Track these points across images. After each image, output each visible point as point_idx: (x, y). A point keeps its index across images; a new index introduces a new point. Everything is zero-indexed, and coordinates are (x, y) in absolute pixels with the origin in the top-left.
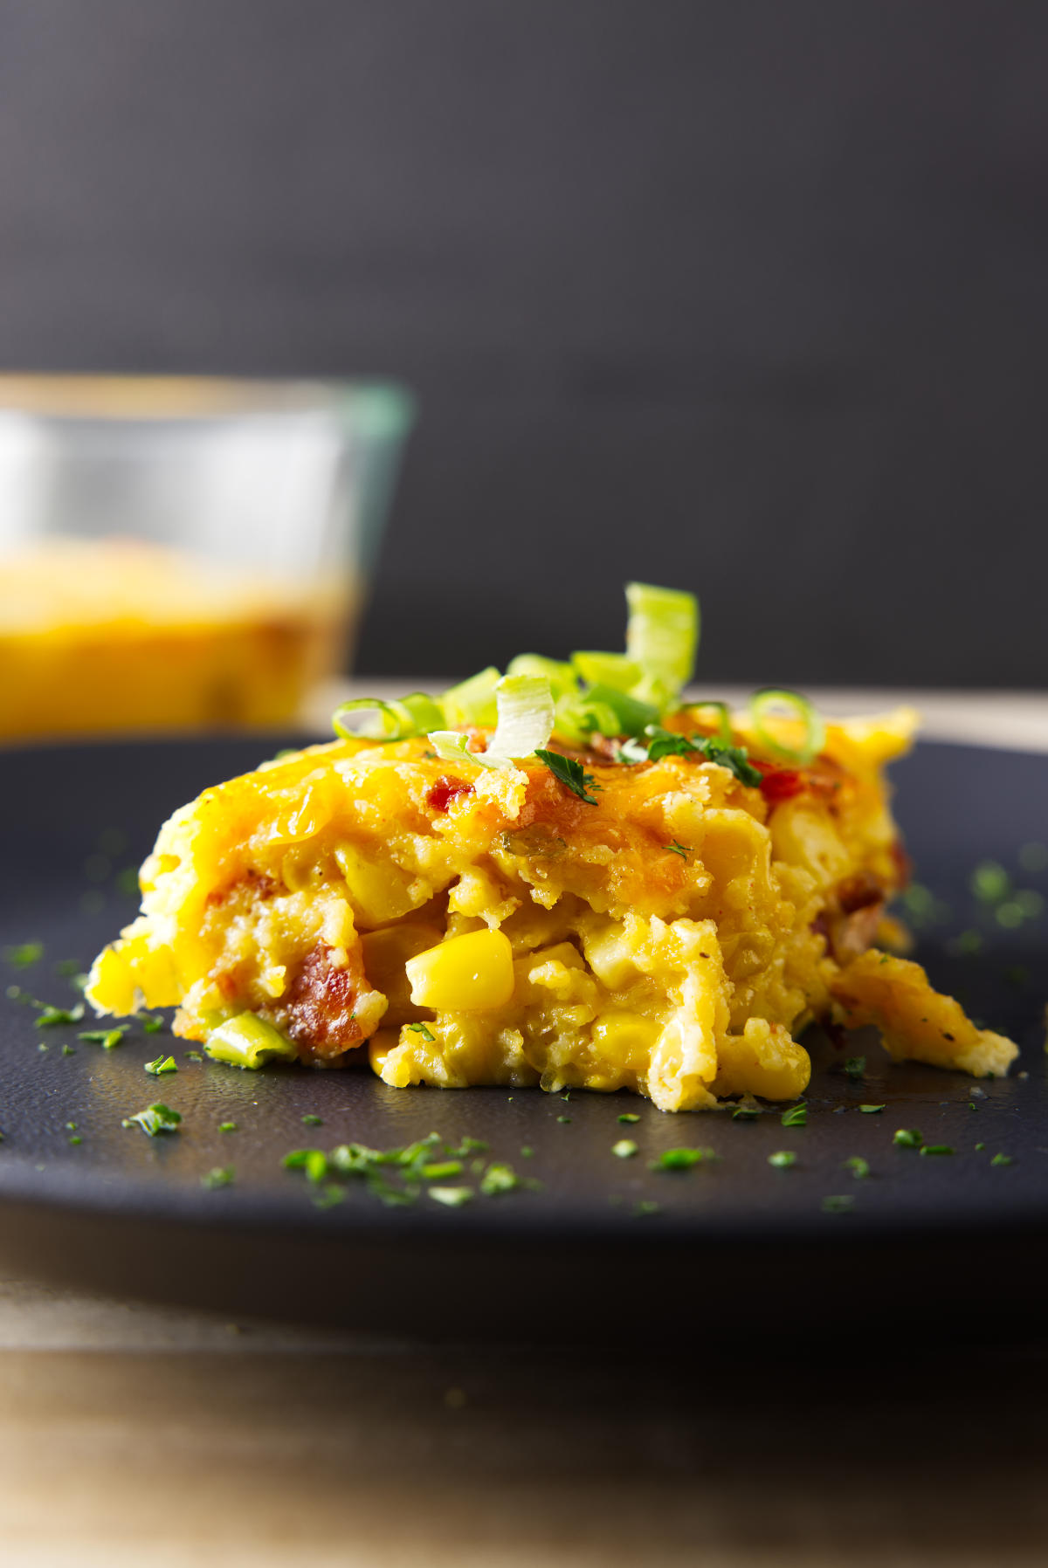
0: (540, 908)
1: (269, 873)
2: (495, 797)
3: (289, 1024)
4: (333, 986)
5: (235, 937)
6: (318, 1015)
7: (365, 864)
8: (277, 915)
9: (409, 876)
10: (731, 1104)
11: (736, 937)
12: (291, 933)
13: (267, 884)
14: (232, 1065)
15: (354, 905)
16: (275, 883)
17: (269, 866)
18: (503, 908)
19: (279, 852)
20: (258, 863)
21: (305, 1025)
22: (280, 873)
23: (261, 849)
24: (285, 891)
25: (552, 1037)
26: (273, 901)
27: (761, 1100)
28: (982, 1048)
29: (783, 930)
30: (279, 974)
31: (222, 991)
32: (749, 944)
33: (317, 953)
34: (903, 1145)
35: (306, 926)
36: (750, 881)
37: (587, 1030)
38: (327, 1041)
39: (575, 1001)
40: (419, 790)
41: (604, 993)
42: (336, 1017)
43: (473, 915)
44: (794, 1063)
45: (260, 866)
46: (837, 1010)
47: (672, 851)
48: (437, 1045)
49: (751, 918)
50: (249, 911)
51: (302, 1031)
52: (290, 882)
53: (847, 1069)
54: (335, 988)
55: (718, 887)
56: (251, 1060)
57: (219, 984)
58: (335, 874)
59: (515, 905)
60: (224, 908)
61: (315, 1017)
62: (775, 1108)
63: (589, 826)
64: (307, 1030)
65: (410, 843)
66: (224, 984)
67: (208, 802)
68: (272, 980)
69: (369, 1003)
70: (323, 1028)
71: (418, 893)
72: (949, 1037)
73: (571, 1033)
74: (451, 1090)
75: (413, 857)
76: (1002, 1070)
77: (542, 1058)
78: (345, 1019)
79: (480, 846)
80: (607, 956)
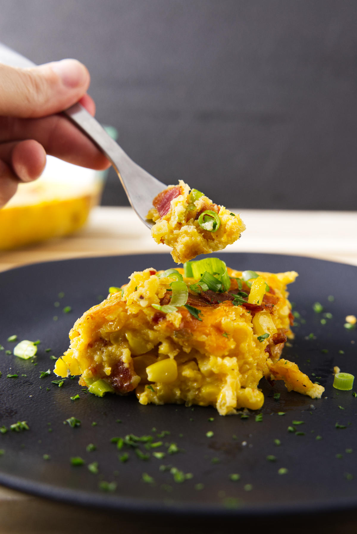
0: (185, 353)
1: (106, 339)
2: (172, 321)
3: (112, 383)
4: (125, 373)
5: (96, 358)
6: (121, 382)
7: (134, 338)
8: (109, 351)
9: (147, 341)
10: (241, 412)
11: (242, 361)
12: (113, 357)
13: (105, 342)
14: (96, 395)
15: (131, 349)
16: (108, 342)
17: (106, 337)
18: (174, 353)
19: (109, 334)
20: (103, 336)
21: (117, 384)
22: (109, 339)
23: (104, 333)
24: (111, 345)
25: (189, 391)
26: (107, 347)
27: (250, 410)
28: (314, 389)
29: (256, 357)
30: (109, 370)
31: (93, 373)
32: (246, 363)
33: (120, 363)
34: (290, 431)
35: (117, 355)
36: (247, 344)
37: (199, 389)
38: (123, 389)
39: (195, 380)
40: (150, 317)
41: (204, 377)
42: (126, 383)
43: (166, 354)
44: (259, 399)
45: (103, 337)
46: (272, 376)
47: (224, 336)
48: (155, 392)
49: (247, 355)
50: (100, 349)
51: (116, 385)
52: (112, 342)
53: (275, 397)
54: (125, 374)
55: (237, 346)
56: (101, 394)
57: (92, 371)
58: (125, 340)
59: (178, 352)
60: (93, 348)
61: (120, 382)
62: (254, 413)
63: (200, 329)
64: (118, 386)
65: (147, 332)
66: (93, 370)
67: (88, 319)
68: (108, 370)
69: (135, 379)
70: (122, 385)
71: (150, 346)
72: (305, 386)
73: (194, 390)
74: (159, 406)
75: (148, 336)
76: (319, 396)
77: (186, 397)
78: (128, 383)
79: (168, 334)
80: (205, 367)
